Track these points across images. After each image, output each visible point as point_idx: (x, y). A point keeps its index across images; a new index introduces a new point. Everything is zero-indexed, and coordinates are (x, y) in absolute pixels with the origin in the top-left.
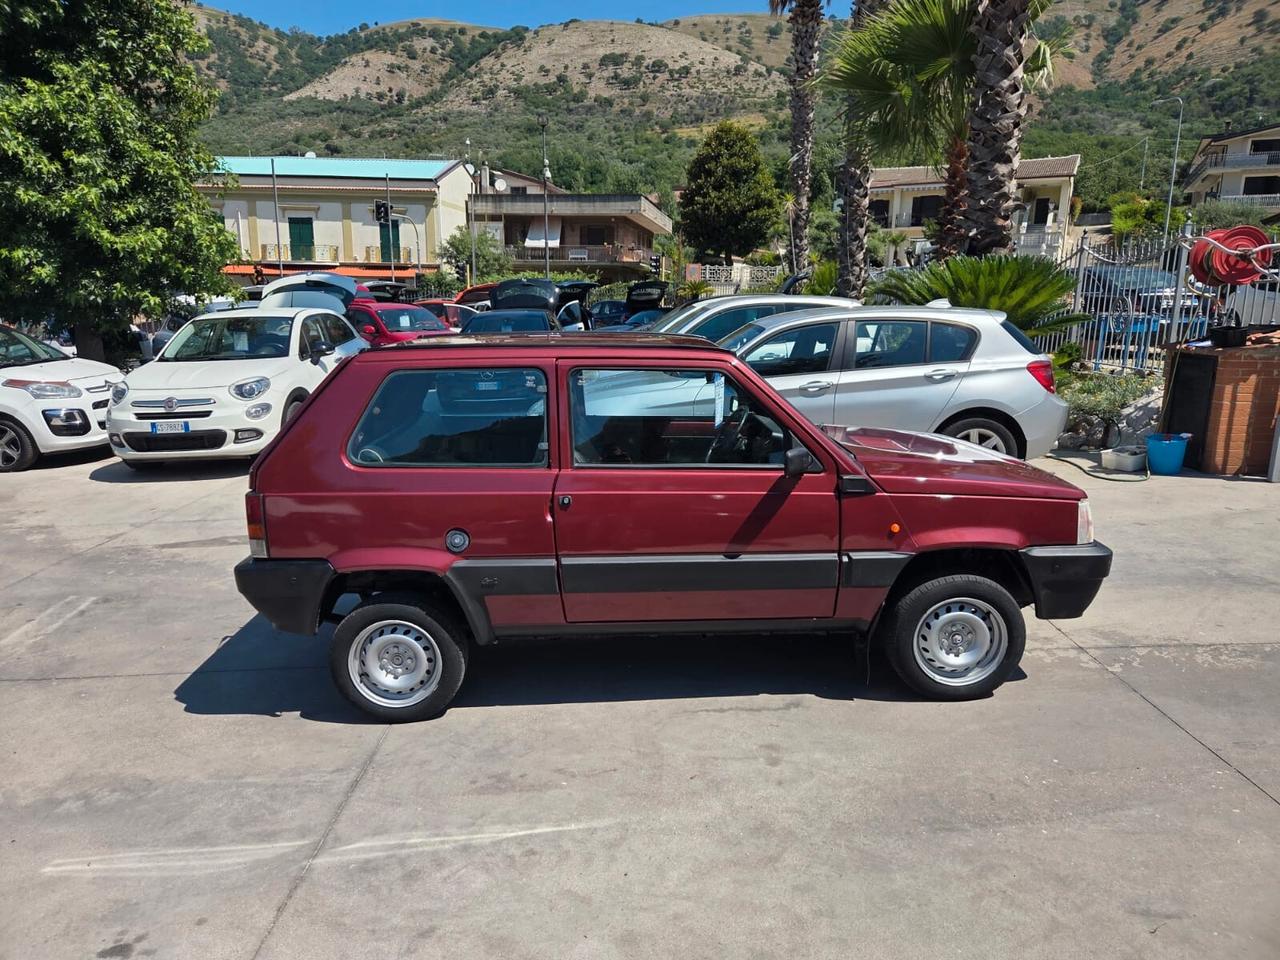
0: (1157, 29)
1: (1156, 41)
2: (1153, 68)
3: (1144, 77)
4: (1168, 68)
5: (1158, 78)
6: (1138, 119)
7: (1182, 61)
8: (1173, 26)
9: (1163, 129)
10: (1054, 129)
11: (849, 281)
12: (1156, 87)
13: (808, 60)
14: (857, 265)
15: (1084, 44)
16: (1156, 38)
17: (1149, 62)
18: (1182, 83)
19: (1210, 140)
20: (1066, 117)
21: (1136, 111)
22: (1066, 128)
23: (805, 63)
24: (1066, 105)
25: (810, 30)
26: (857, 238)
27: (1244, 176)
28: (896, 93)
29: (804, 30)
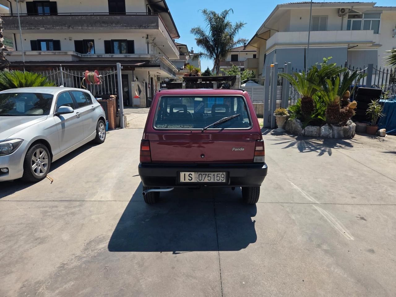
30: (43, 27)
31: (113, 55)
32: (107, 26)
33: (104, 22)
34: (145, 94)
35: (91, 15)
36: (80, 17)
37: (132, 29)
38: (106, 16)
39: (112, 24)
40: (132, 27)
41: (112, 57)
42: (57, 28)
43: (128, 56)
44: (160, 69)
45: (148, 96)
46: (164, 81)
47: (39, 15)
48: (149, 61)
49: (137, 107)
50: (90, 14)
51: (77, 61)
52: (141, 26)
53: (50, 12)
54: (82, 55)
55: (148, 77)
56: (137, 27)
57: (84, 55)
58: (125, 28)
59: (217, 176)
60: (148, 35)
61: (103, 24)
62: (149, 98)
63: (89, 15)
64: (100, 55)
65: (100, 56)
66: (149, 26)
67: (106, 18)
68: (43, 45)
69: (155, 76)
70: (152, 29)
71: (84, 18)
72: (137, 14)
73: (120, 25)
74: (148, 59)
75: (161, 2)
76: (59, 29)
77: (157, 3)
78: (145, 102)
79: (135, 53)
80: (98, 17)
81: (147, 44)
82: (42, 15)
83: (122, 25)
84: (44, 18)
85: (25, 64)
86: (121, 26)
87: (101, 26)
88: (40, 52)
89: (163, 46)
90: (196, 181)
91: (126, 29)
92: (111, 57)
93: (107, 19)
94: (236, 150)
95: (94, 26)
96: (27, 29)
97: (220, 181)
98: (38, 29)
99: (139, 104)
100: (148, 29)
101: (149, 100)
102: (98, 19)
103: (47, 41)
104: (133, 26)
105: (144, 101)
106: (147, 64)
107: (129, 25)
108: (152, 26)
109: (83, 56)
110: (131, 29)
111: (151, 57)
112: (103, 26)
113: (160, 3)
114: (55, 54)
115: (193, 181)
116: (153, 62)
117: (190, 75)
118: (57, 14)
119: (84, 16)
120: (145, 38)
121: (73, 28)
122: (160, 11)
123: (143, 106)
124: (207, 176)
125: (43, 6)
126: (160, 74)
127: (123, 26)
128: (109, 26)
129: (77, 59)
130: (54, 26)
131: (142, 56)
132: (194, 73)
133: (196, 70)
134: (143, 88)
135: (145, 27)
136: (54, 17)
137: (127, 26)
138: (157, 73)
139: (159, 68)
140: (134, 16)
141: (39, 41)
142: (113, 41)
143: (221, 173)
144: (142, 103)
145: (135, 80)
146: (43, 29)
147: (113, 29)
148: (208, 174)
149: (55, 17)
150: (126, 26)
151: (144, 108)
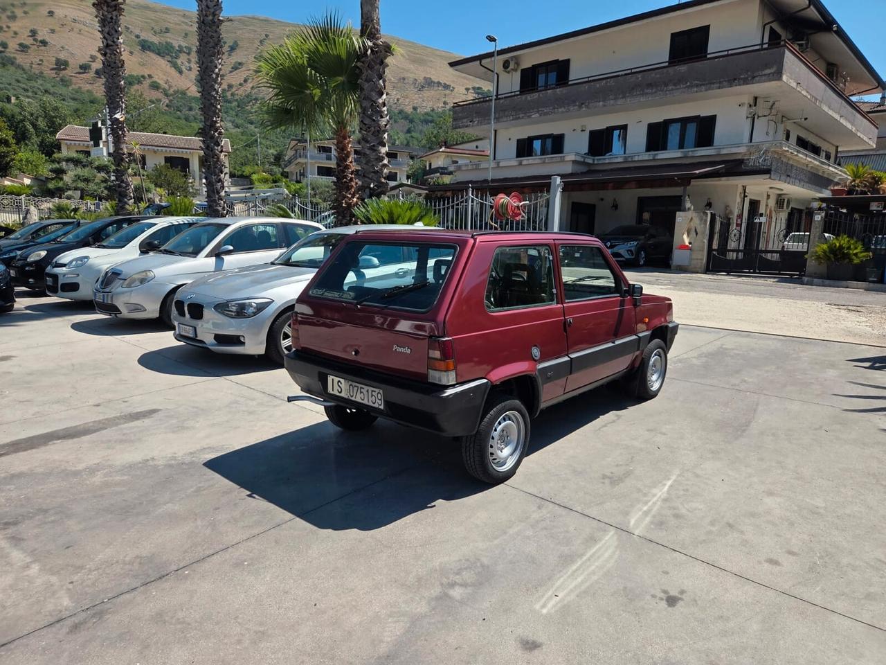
0: (231, 67)
1: (231, 74)
2: (233, 90)
3: (228, 94)
4: (241, 92)
5: (236, 97)
6: (230, 121)
7: (249, 90)
8: (240, 67)
9: (245, 130)
10: (179, 118)
11: (218, 211)
12: (236, 103)
13: (115, 40)
14: (222, 200)
15: (188, 65)
16: (231, 72)
17: (230, 86)
18: (251, 104)
19: (297, 142)
20: (185, 111)
21: (228, 116)
22: (187, 119)
23: (113, 42)
24: (184, 104)
25: (114, 18)
26: (220, 180)
27: (317, 165)
28: (308, 92)
29: (110, 16)
30: (538, 112)
31: (657, 154)
32: (656, 92)
33: (650, 85)
34: (706, 241)
35: (626, 74)
36: (604, 81)
37: (713, 89)
38: (657, 71)
39: (666, 85)
40: (712, 86)
41: (654, 160)
42: (560, 110)
43: (690, 154)
44: (770, 178)
45: (715, 246)
46: (807, 208)
47: (539, 89)
48: (743, 159)
49: (682, 270)
50: (623, 73)
51: (582, 173)
52: (735, 79)
53: (556, 81)
54: (594, 160)
55: (739, 200)
56: (725, 83)
57: (598, 159)
58: (695, 89)
59: (372, 395)
60: (756, 99)
61: (647, 89)
62: (715, 250)
63: (622, 75)
64: (629, 157)
65: (630, 159)
66: (757, 76)
67: (656, 74)
68: (537, 145)
69: (768, 196)
70: (765, 81)
71: (611, 82)
72: (730, 52)
73: (684, 86)
74: (740, 157)
75: (808, 9)
76: (563, 112)
77: (797, 14)
78: (702, 259)
79: (714, 144)
80: (639, 76)
81: (750, 120)
82: (543, 88)
83: (688, 84)
84: (541, 95)
85: (490, 184)
86: (688, 87)
87: (642, 94)
88: (521, 160)
89: (806, 119)
90: (346, 397)
91: (697, 92)
92: (651, 158)
93: (658, 76)
94: (400, 350)
95: (628, 96)
96: (513, 120)
97: (376, 405)
98: (529, 117)
99: (687, 264)
100: (753, 83)
101: (714, 255)
102: (640, 79)
103: (543, 138)
104: (714, 83)
105: (700, 257)
106: (735, 168)
107: (707, 82)
108: (765, 75)
109: (596, 162)
110: (709, 89)
111: (748, 150)
112: (647, 93)
113: (802, 12)
114: (544, 162)
115: (342, 395)
116: (752, 163)
117: (850, 192)
118: (568, 83)
119: (612, 79)
120: (746, 107)
121: (587, 107)
122: (810, 32)
123: (696, 268)
124: (359, 391)
125: (547, 73)
126: (782, 190)
127: (691, 87)
128: (661, 90)
129: (584, 169)
130: (554, 109)
131: (724, 151)
132: (866, 186)
133: (874, 178)
134: (702, 226)
135: (744, 81)
136: (558, 90)
137: (701, 85)
138: (771, 188)
139: (768, 176)
140: (721, 59)
141: (530, 140)
142: (667, 123)
143: (377, 390)
144: (694, 262)
145: (689, 209)
146: (537, 115)
147: (668, 96)
148: (361, 388)
149: (561, 89)
150: (697, 86)
151: (697, 273)
